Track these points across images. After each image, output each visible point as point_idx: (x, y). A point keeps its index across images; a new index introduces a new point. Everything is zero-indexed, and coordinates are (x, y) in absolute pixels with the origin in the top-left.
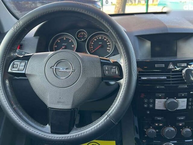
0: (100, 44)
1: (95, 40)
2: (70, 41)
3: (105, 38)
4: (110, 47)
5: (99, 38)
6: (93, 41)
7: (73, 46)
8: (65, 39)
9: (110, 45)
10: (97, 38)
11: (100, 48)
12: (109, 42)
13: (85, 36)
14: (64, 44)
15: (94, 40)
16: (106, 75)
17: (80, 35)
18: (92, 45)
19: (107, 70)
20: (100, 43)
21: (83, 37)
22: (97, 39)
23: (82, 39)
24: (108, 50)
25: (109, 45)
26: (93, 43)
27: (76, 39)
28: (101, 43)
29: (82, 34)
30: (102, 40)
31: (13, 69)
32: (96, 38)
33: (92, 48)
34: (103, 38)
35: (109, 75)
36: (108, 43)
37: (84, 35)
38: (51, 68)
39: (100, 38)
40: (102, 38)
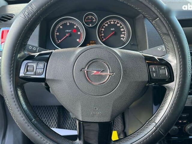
0: (113, 31)
1: (106, 25)
2: (75, 27)
3: (118, 23)
4: (124, 34)
5: (110, 23)
6: (104, 27)
7: (79, 33)
8: (68, 24)
9: (125, 32)
10: (109, 23)
11: (112, 35)
12: (123, 28)
13: (94, 21)
14: (67, 31)
15: (104, 25)
16: (153, 78)
17: (87, 20)
18: (102, 32)
19: (154, 72)
20: (112, 29)
21: (92, 22)
22: (108, 25)
23: (90, 25)
24: (122, 37)
25: (123, 31)
26: (103, 30)
27: (84, 24)
28: (114, 29)
29: (90, 18)
30: (114, 26)
31: (28, 73)
32: (107, 23)
33: (103, 36)
34: (116, 23)
35: (157, 78)
36: (122, 30)
37: (92, 19)
38: (81, 70)
39: (112, 23)
40: (114, 23)
